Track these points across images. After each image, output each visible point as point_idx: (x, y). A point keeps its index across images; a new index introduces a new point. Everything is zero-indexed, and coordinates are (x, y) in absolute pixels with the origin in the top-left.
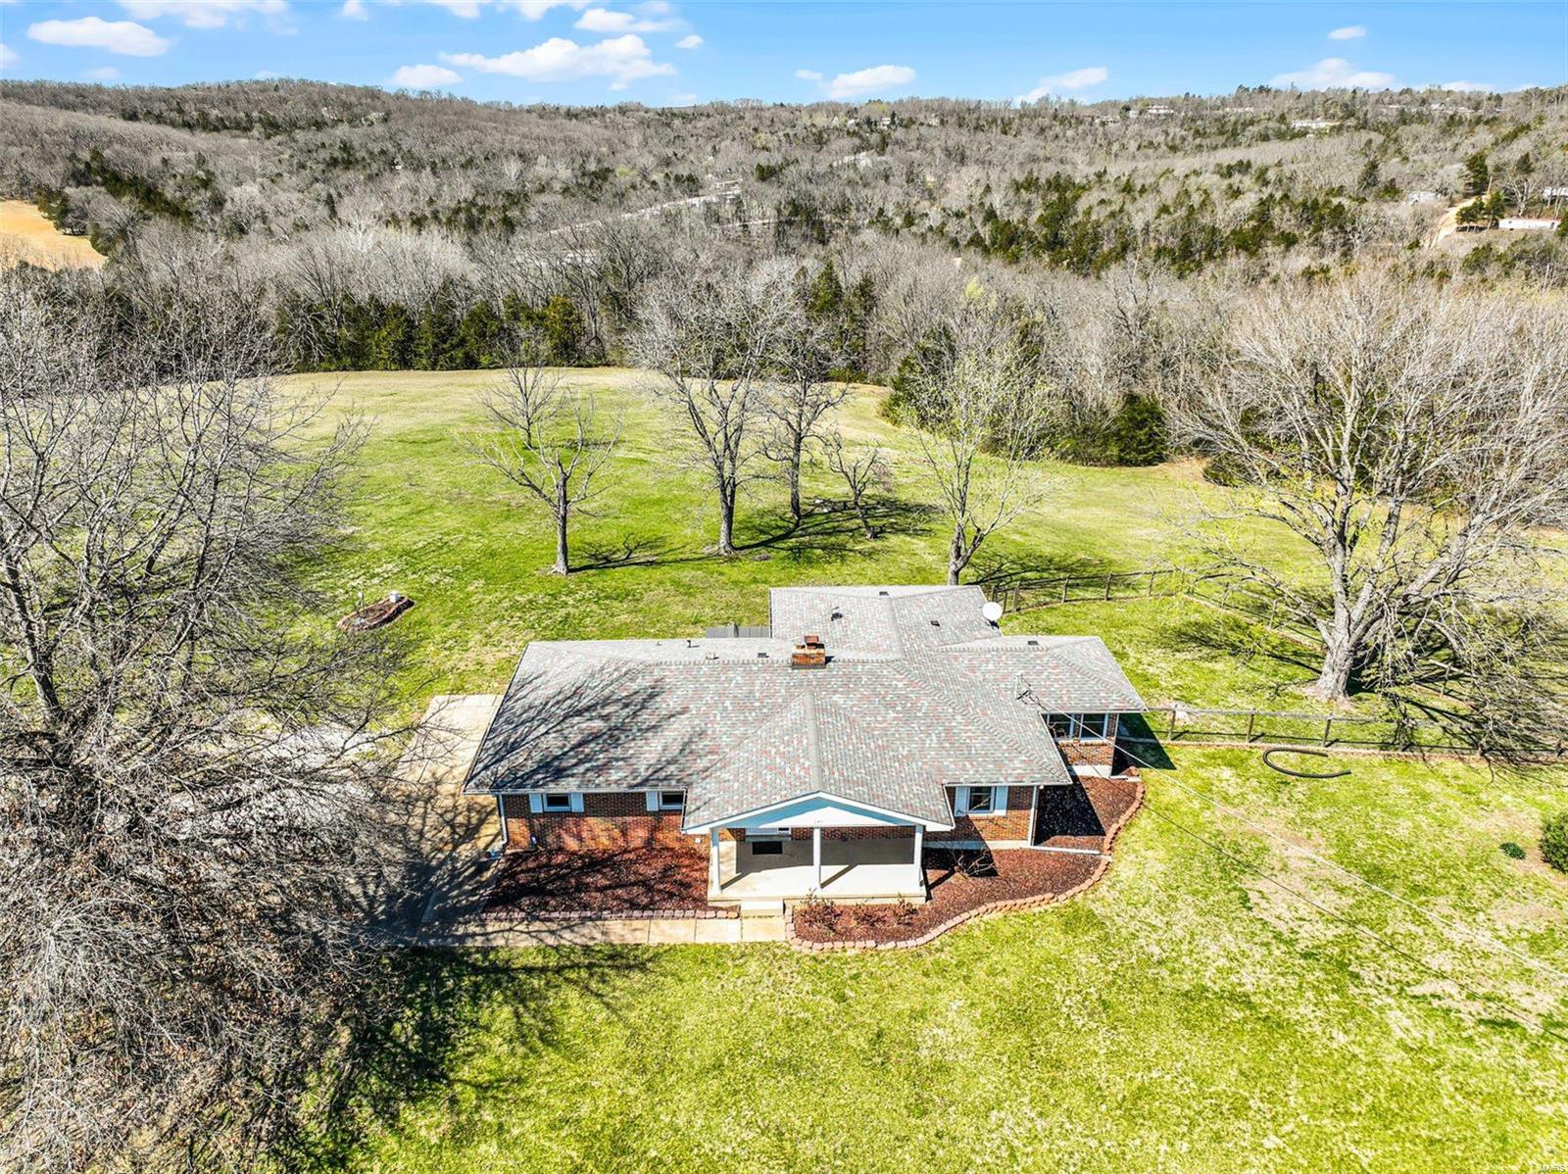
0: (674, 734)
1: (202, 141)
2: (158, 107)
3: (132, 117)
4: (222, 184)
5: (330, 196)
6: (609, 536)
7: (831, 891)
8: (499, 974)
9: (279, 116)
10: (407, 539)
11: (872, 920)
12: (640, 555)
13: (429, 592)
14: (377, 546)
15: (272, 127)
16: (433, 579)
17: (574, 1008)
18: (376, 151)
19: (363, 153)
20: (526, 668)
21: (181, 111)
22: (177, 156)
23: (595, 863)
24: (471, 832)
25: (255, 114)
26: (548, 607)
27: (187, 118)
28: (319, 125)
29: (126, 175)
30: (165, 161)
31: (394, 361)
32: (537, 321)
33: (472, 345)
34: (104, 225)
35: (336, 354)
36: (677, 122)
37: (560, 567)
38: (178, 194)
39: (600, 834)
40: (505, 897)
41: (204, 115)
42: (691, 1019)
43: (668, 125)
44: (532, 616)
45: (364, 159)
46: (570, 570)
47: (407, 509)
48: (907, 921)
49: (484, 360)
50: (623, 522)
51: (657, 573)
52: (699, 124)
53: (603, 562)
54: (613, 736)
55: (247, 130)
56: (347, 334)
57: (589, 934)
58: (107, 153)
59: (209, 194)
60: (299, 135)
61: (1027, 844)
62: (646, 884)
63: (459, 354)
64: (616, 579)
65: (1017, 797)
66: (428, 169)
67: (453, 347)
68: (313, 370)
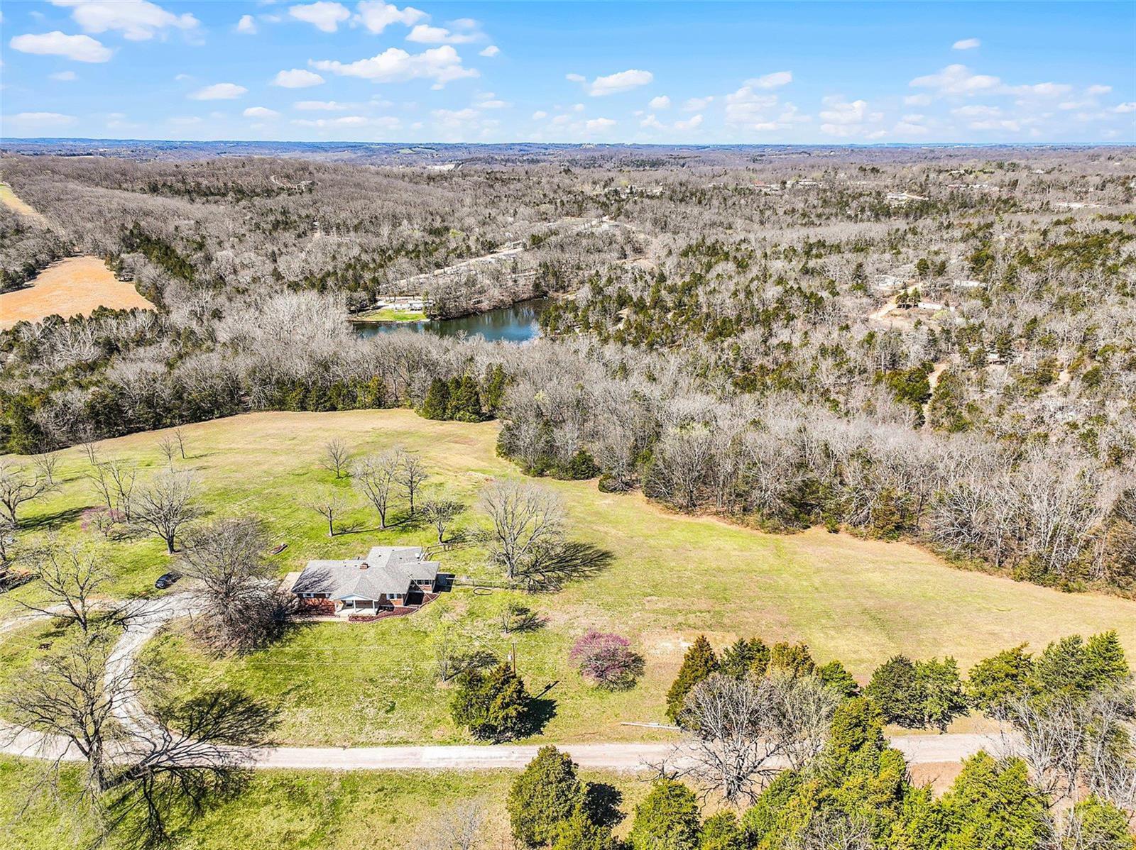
0: (330, 581)
1: (198, 209)
2: (170, 180)
3: (154, 189)
4: (211, 244)
5: (273, 252)
6: (348, 522)
7: (360, 613)
8: (293, 624)
9: (244, 182)
10: (290, 523)
11: (364, 619)
12: (356, 529)
13: (292, 542)
14: (279, 526)
15: (241, 193)
16: (293, 538)
17: (305, 630)
18: (303, 215)
19: (296, 218)
20: (308, 567)
21: (184, 182)
22: (183, 223)
23: (316, 607)
24: (291, 601)
25: (230, 184)
26: (323, 548)
27: (188, 187)
28: (269, 193)
29: (154, 237)
30: (177, 228)
31: (298, 408)
32: (365, 389)
33: (334, 400)
34: (144, 279)
35: (272, 404)
36: (497, 185)
37: (330, 535)
38: (184, 252)
39: (316, 601)
40: (296, 613)
41: (198, 184)
42: (325, 632)
43: (492, 186)
44: (318, 550)
45: (295, 222)
46: (333, 535)
47: (290, 510)
48: (371, 618)
49: (340, 406)
50: (356, 516)
51: (358, 536)
52: (512, 187)
53: (344, 531)
54: (319, 581)
55: (224, 195)
56: (277, 394)
57: (311, 619)
58: (143, 224)
59: (202, 255)
60: (257, 200)
61: (402, 606)
62: (323, 610)
63: (328, 404)
64: (347, 537)
65: (399, 596)
66: (334, 229)
67: (325, 401)
68: (261, 410)
